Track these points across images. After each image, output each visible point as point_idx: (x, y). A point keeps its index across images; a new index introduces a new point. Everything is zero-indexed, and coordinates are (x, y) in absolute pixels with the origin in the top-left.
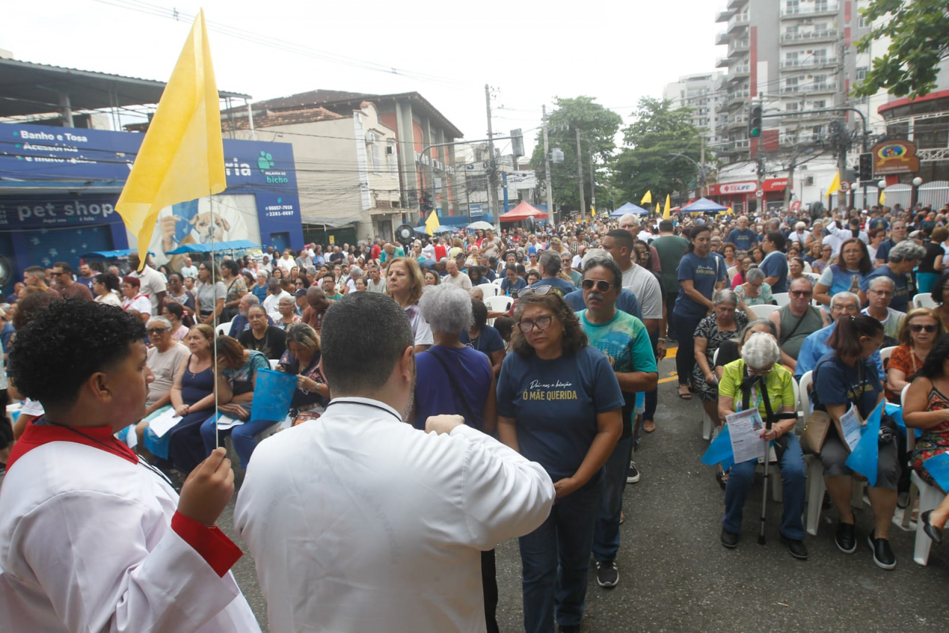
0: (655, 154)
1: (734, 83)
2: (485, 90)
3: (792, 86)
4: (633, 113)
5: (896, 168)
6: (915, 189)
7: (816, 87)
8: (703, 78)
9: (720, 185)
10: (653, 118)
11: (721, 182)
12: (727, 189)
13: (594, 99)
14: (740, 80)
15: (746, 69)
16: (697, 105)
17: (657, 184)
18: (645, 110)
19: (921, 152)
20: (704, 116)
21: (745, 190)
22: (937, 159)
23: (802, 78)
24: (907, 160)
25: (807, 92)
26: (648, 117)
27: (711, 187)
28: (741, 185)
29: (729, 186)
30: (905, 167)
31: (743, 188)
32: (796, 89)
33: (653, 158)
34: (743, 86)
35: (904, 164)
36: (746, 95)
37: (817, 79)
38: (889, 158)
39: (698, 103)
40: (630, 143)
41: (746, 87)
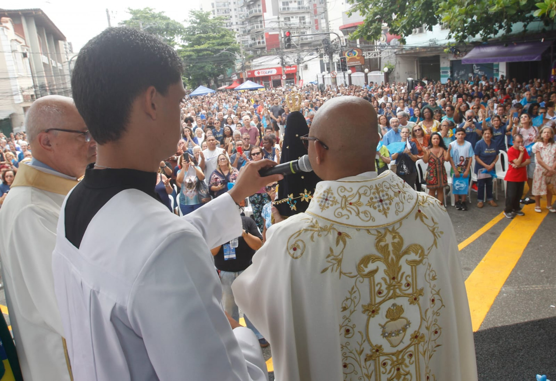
0: (206, 50)
1: (251, 3)
2: (106, 13)
3: (286, 7)
4: (185, 20)
6: (366, 75)
7: (299, 8)
9: (254, 71)
10: (199, 24)
11: (254, 69)
12: (259, 73)
13: (163, 12)
16: (223, 13)
17: (210, 70)
18: (194, 18)
19: (365, 53)
20: (229, 21)
21: (270, 74)
22: (371, 57)
24: (358, 58)
25: (295, 11)
26: (196, 23)
27: (248, 72)
28: (268, 70)
29: (260, 71)
31: (269, 72)
32: (288, 8)
33: (205, 53)
34: (257, 6)
35: (358, 60)
36: (260, 11)
37: (299, 3)
38: (351, 57)
39: (224, 11)
40: (185, 41)
41: (259, 5)
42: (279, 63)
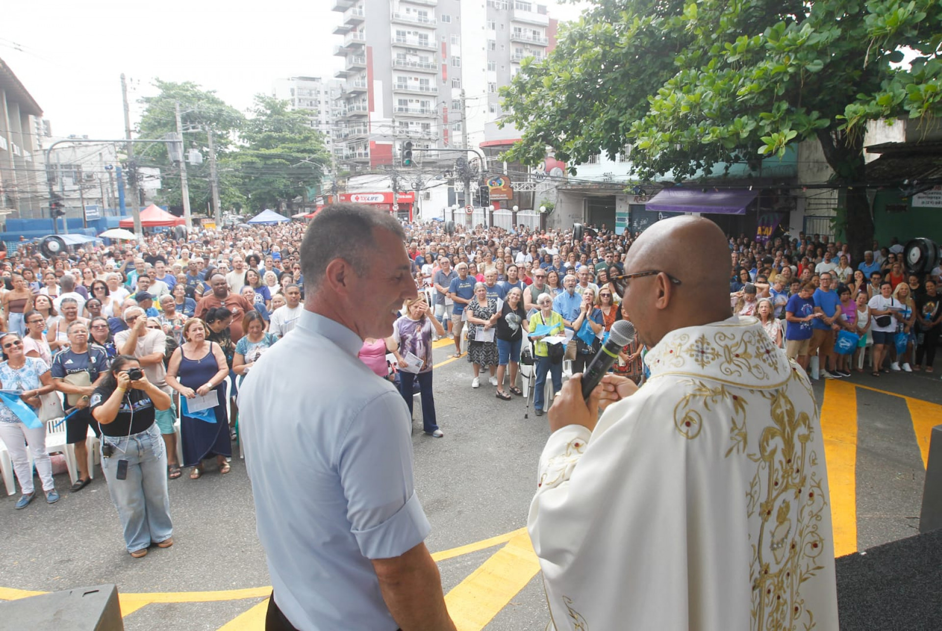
0: (279, 156)
1: (353, 95)
2: (120, 80)
3: (404, 107)
4: (248, 109)
5: (498, 195)
6: (515, 214)
7: (423, 111)
8: (313, 79)
9: (350, 195)
10: (270, 116)
11: (350, 192)
12: (357, 199)
13: (214, 92)
14: (359, 94)
15: (363, 85)
16: (308, 105)
17: (282, 187)
18: (262, 107)
19: (514, 184)
20: (315, 118)
21: (374, 201)
22: (522, 190)
23: (411, 101)
24: (505, 190)
25: (415, 114)
26: (265, 114)
27: (341, 195)
28: (371, 196)
29: (359, 196)
30: (505, 195)
31: (372, 198)
32: (407, 110)
33: (277, 161)
34: (361, 100)
35: (504, 192)
36: (364, 109)
37: (423, 104)
38: (494, 188)
39: (309, 103)
40: (246, 140)
41: (364, 100)
42: (389, 187)
